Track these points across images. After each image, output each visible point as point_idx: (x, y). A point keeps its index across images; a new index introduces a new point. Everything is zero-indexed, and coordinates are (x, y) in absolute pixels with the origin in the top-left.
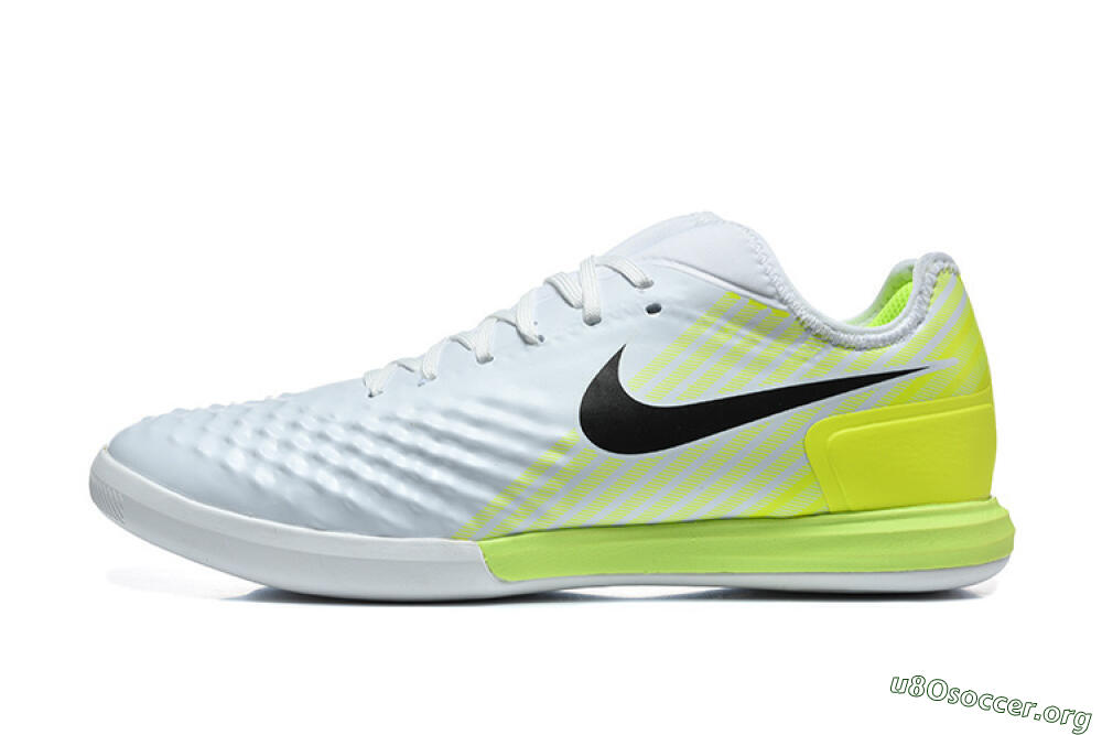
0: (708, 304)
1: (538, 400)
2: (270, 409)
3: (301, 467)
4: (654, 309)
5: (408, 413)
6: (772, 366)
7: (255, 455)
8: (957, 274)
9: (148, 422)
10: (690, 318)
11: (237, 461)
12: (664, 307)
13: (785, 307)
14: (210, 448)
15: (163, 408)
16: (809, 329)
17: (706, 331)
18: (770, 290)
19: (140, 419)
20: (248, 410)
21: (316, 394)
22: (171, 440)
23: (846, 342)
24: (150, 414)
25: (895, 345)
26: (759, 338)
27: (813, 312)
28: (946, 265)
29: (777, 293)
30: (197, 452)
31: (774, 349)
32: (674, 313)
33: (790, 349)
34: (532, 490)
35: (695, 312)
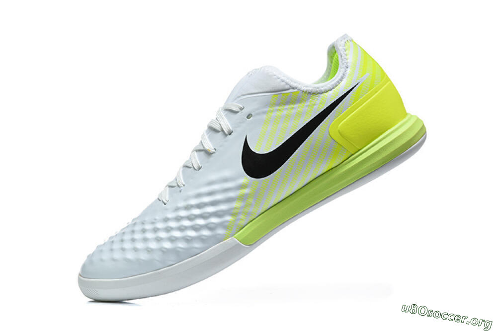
0: (268, 104)
1: (226, 173)
2: (131, 228)
3: (153, 245)
4: (249, 116)
5: (182, 204)
6: (303, 114)
7: (136, 250)
8: (352, 40)
9: (90, 257)
10: (265, 113)
11: (130, 256)
12: (253, 114)
13: (296, 90)
14: (117, 255)
15: (91, 249)
16: (309, 93)
17: (272, 114)
18: (287, 87)
19: (86, 258)
20: (124, 233)
21: (145, 213)
22: (102, 260)
23: (325, 90)
24: (88, 254)
25: (343, 82)
26: (293, 106)
27: (307, 87)
28: (346, 40)
29: (291, 86)
30: (114, 260)
31: (300, 107)
32: (258, 114)
33: (306, 104)
34: (242, 207)
35: (265, 110)
